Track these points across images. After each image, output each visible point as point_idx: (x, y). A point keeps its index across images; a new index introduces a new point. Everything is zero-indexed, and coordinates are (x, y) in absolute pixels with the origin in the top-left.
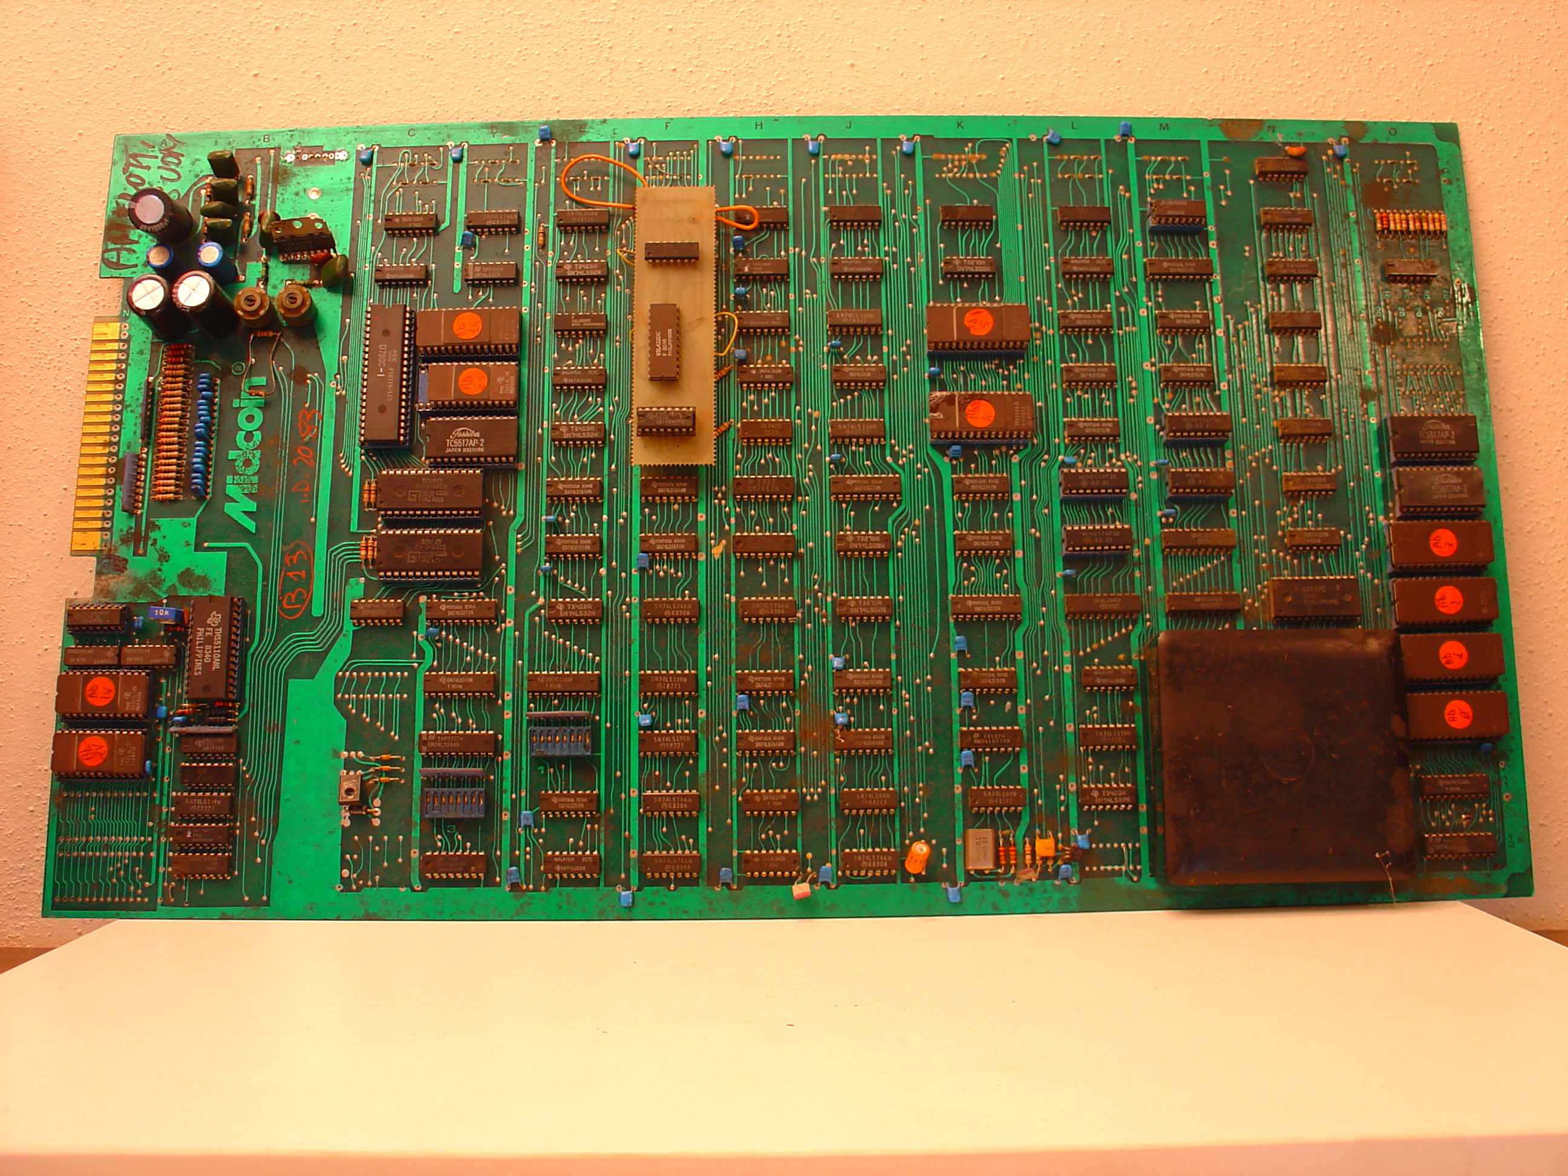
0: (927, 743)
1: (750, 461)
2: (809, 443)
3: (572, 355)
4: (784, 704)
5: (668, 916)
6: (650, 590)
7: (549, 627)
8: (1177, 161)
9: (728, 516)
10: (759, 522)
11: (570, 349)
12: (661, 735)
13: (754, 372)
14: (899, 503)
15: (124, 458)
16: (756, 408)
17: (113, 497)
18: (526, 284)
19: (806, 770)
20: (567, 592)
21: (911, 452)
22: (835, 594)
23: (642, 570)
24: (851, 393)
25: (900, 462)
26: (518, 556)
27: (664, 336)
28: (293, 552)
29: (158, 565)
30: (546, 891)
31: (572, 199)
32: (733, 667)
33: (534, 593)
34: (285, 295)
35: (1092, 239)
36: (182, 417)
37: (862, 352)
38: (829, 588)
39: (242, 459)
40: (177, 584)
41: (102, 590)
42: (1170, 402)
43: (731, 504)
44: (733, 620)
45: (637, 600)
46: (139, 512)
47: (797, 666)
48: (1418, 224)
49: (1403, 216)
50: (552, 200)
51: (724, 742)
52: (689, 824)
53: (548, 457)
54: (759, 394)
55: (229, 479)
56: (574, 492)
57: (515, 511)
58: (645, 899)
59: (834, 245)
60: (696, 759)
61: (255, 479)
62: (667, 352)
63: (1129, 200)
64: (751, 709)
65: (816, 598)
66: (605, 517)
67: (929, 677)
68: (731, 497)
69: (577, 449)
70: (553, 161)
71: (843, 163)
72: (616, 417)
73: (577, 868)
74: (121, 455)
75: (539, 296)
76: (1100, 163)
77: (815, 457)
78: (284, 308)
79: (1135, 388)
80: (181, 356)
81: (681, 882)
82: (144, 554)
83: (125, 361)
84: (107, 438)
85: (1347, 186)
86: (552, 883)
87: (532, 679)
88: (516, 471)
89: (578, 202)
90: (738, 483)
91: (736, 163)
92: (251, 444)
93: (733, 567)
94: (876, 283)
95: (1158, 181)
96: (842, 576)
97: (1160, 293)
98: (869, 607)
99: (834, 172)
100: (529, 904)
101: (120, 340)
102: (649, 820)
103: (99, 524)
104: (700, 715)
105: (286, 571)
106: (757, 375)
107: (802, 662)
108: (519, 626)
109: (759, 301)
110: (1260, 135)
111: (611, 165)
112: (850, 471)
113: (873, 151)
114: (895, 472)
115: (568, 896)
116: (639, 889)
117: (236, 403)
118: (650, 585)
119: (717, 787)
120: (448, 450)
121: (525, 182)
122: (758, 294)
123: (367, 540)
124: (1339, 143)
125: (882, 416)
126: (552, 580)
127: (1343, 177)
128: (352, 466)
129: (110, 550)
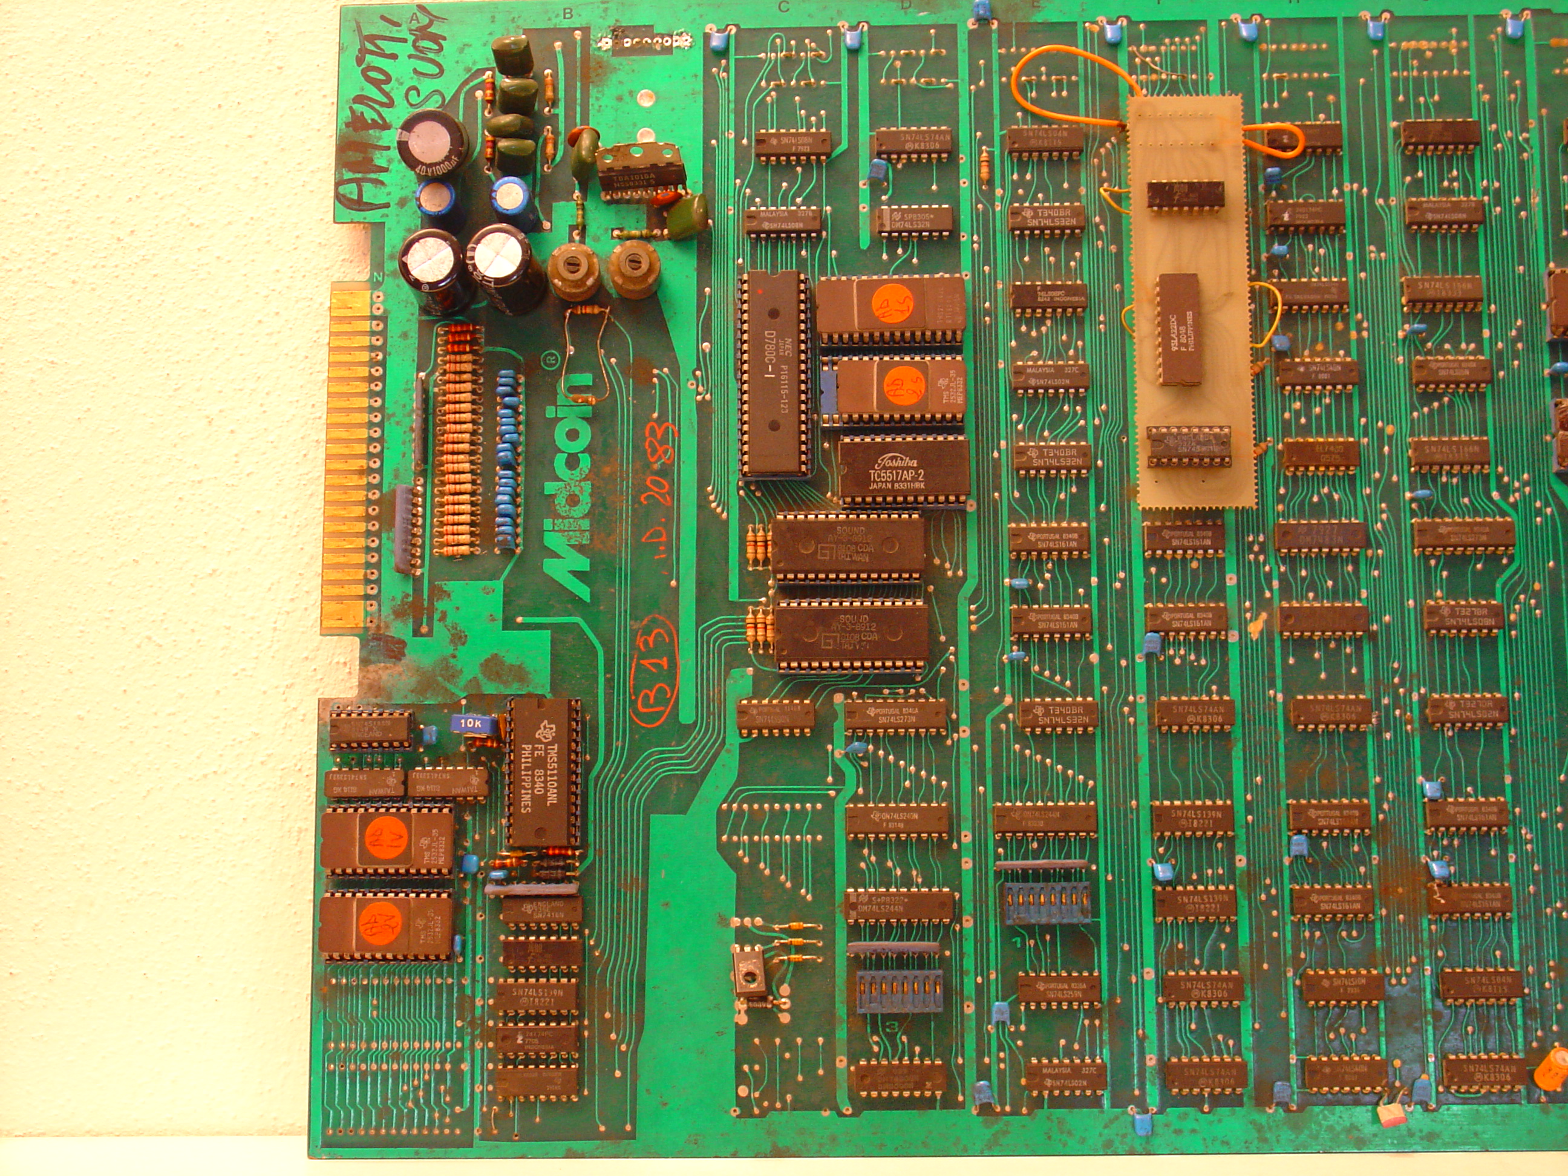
0: (1558, 905)
1: (1298, 499)
2: (1381, 471)
3: (1037, 343)
4: (1356, 848)
5: (1201, 1149)
6: (1162, 686)
7: (1020, 737)
9: (1269, 576)
10: (1313, 587)
11: (1034, 333)
12: (1185, 893)
13: (1302, 369)
14: (1511, 559)
15: (393, 493)
16: (1303, 420)
17: (378, 550)
18: (965, 238)
19: (1389, 941)
20: (1043, 689)
21: (1526, 484)
22: (1422, 691)
23: (1149, 656)
24: (1439, 397)
25: (1512, 499)
26: (972, 636)
27: (1182, 321)
28: (647, 631)
29: (450, 650)
30: (1029, 1114)
31: (1025, 111)
32: (1283, 793)
33: (996, 689)
34: (623, 257)
36: (474, 433)
37: (1453, 337)
38: (1415, 682)
39: (565, 494)
40: (480, 677)
41: (371, 687)
43: (1272, 560)
44: (1281, 727)
45: (1144, 700)
46: (418, 572)
47: (1372, 792)
50: (996, 110)
51: (1273, 902)
52: (1229, 1021)
53: (1007, 493)
54: (1307, 399)
55: (548, 524)
56: (1051, 545)
57: (965, 571)
58: (1167, 1125)
59: (1408, 179)
60: (1234, 925)
61: (586, 524)
62: (1186, 345)
64: (1310, 855)
65: (1396, 696)
66: (1094, 580)
67: (1559, 809)
68: (1271, 552)
69: (1051, 482)
70: (996, 52)
71: (1418, 53)
72: (1104, 435)
73: (1075, 1083)
74: (385, 489)
75: (986, 254)
77: (1390, 492)
78: (623, 275)
80: (466, 342)
81: (1217, 1101)
82: (430, 634)
83: (383, 348)
84: (363, 463)
86: (1038, 1103)
87: (1001, 814)
88: (963, 513)
89: (1036, 117)
90: (1285, 532)
91: (1263, 54)
92: (576, 472)
93: (1278, 652)
94: (1470, 238)
96: (1432, 665)
98: (1474, 710)
99: (1406, 68)
100: (1005, 1133)
101: (373, 318)
102: (1172, 1011)
103: (360, 590)
104: (1238, 864)
105: (639, 659)
106: (1307, 373)
107: (1379, 787)
108: (977, 737)
109: (1303, 264)
111: (1081, 59)
112: (1438, 512)
113: (1462, 35)
114: (1503, 514)
115: (1061, 1122)
116: (1161, 1111)
117: (550, 412)
118: (1161, 677)
119: (1265, 966)
120: (873, 486)
121: (956, 84)
122: (1301, 251)
123: (755, 613)
125: (1484, 432)
126: (1022, 670)
128: (726, 506)
129: (378, 627)
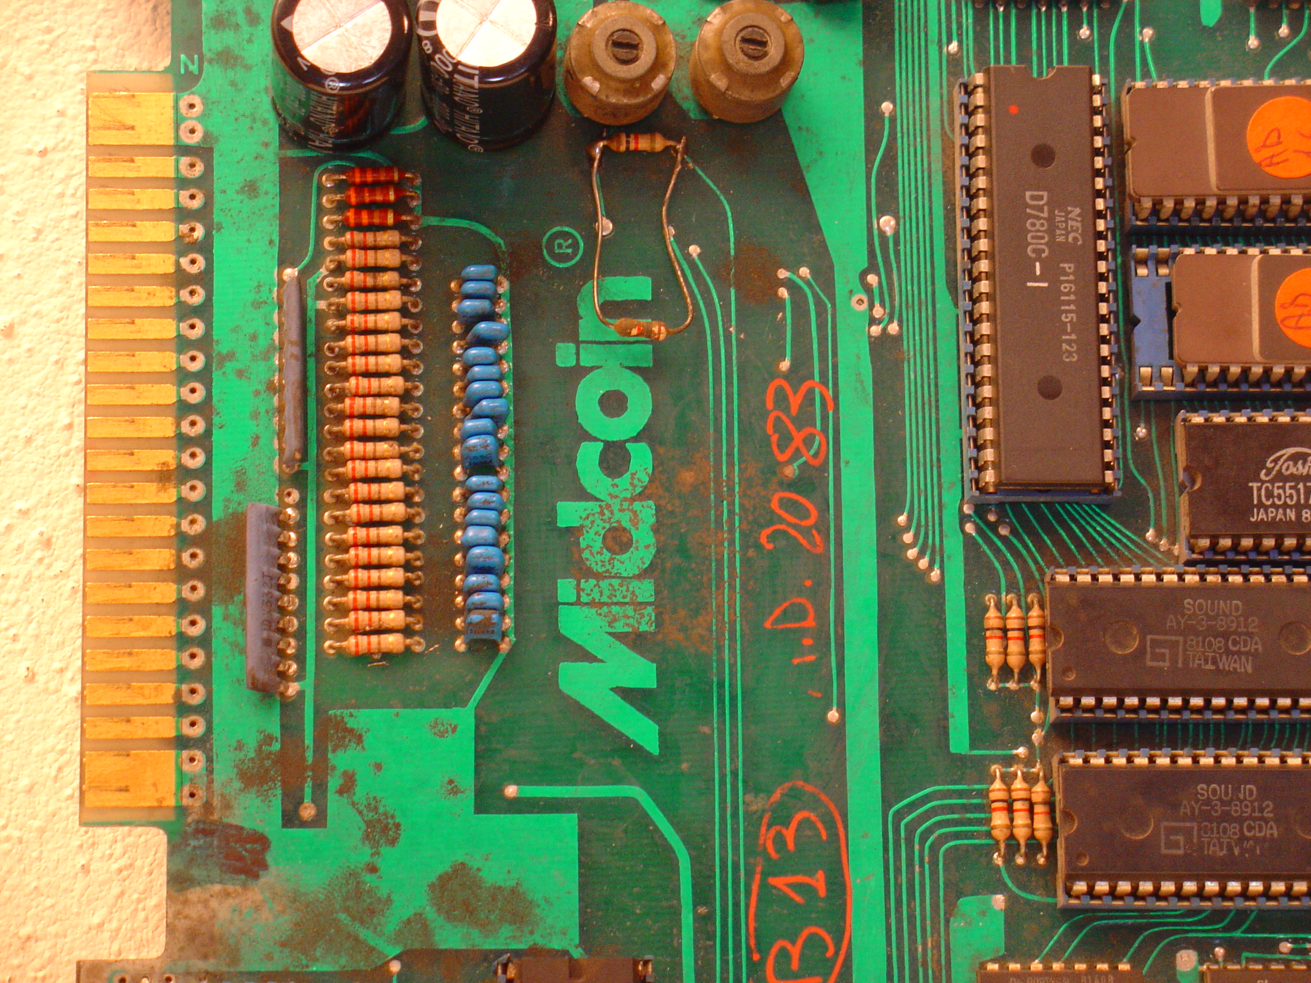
15: (238, 522)
17: (205, 641)
28: (781, 816)
29: (364, 855)
34: (730, 33)
36: (405, 397)
39: (600, 526)
40: (430, 913)
41: (192, 935)
46: (293, 689)
55: (566, 589)
61: (646, 590)
74: (217, 512)
78: (728, 69)
80: (384, 206)
82: (319, 820)
83: (204, 214)
84: (168, 456)
92: (624, 481)
101: (182, 150)
103: (167, 727)
105: (765, 874)
117: (565, 355)
120: (1258, 516)
123: (1008, 779)
128: (938, 555)
129: (208, 806)
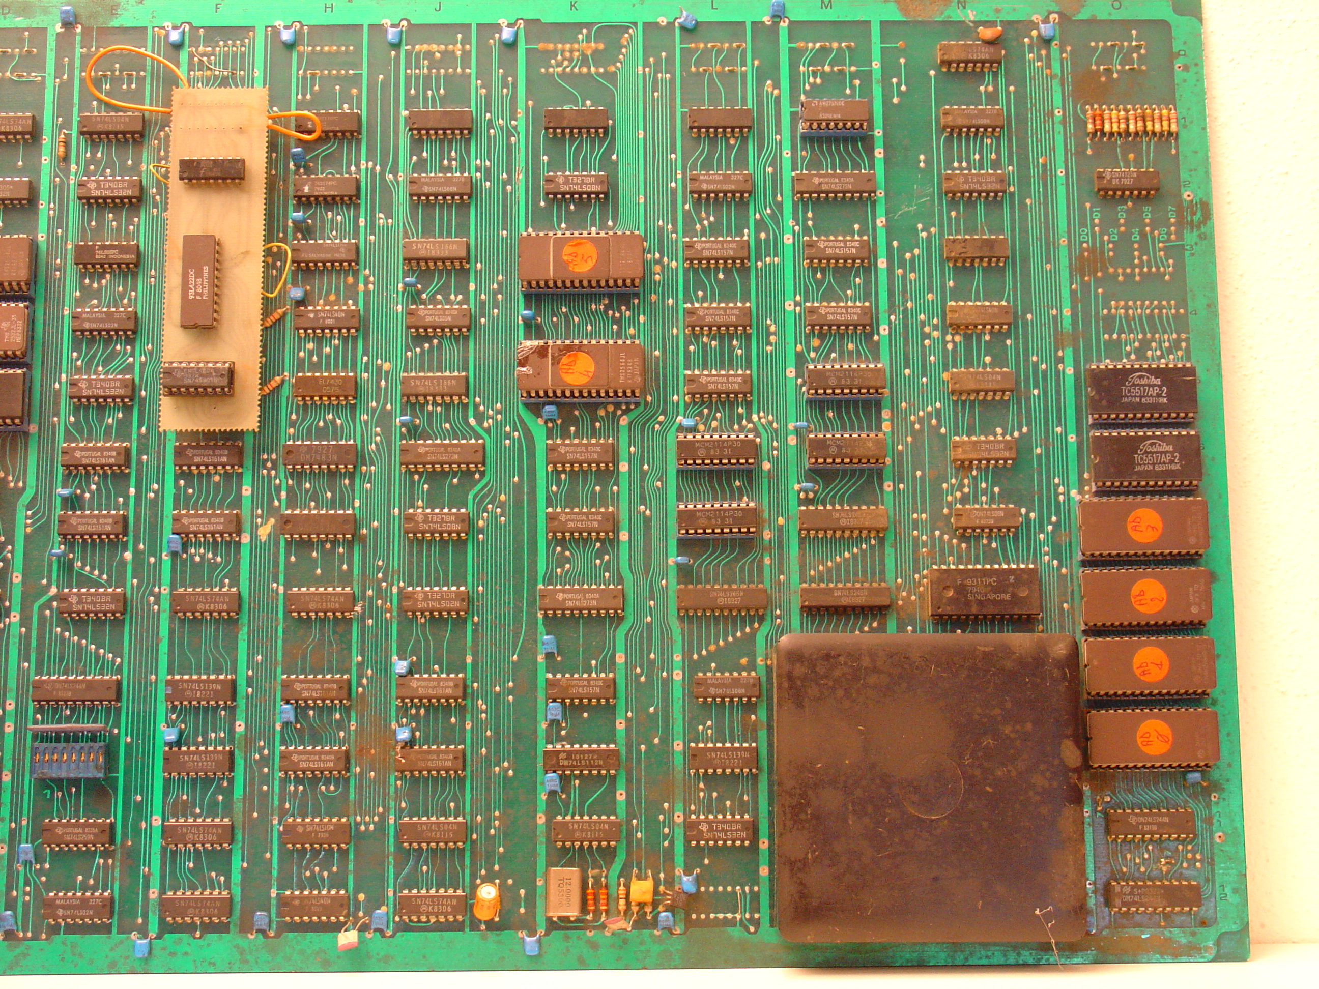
0: (506, 764)
1: (307, 424)
2: (378, 402)
3: (97, 294)
4: (338, 716)
5: (192, 969)
6: (183, 580)
7: (62, 622)
8: (840, 49)
9: (278, 489)
10: (314, 497)
11: (95, 285)
12: (188, 753)
13: (312, 316)
14: (482, 474)
16: (315, 358)
18: (43, 205)
19: (361, 795)
20: (85, 581)
21: (499, 412)
22: (402, 584)
23: (174, 555)
24: (428, 339)
25: (486, 425)
26: (27, 537)
27: (199, 275)
30: (47, 939)
31: (100, 101)
32: (279, 670)
33: (45, 581)
35: (729, 148)
37: (444, 290)
38: (396, 577)
42: (816, 350)
43: (282, 476)
44: (281, 615)
45: (168, 591)
47: (354, 669)
48: (1140, 124)
49: (1122, 113)
50: (76, 100)
51: (266, 761)
52: (222, 860)
53: (65, 417)
54: (319, 341)
56: (94, 461)
57: (25, 483)
58: (164, 949)
59: (415, 158)
60: (231, 781)
62: (201, 294)
63: (778, 100)
64: (297, 721)
65: (379, 590)
66: (132, 491)
67: (511, 684)
68: (282, 468)
69: (101, 408)
70: (79, 51)
71: (429, 55)
72: (148, 369)
73: (83, 913)
75: (59, 220)
76: (744, 52)
77: (384, 419)
79: (775, 334)
81: (209, 928)
85: (1053, 77)
86: (54, 930)
87: (38, 686)
88: (26, 434)
89: (107, 105)
90: (289, 451)
91: (300, 56)
93: (282, 551)
94: (464, 206)
95: (815, 74)
96: (411, 563)
97: (810, 215)
98: (439, 601)
99: (418, 67)
100: (25, 955)
102: (174, 853)
104: (238, 729)
106: (316, 318)
107: (360, 665)
108: (25, 621)
109: (323, 228)
110: (946, 13)
111: (149, 59)
112: (425, 436)
113: (466, 40)
114: (478, 436)
115: (74, 946)
116: (159, 937)
118: (183, 572)
119: (255, 815)
121: (43, 77)
122: (322, 218)
124: (1046, 21)
125: (466, 369)
126: (67, 567)
127: (1049, 66)
